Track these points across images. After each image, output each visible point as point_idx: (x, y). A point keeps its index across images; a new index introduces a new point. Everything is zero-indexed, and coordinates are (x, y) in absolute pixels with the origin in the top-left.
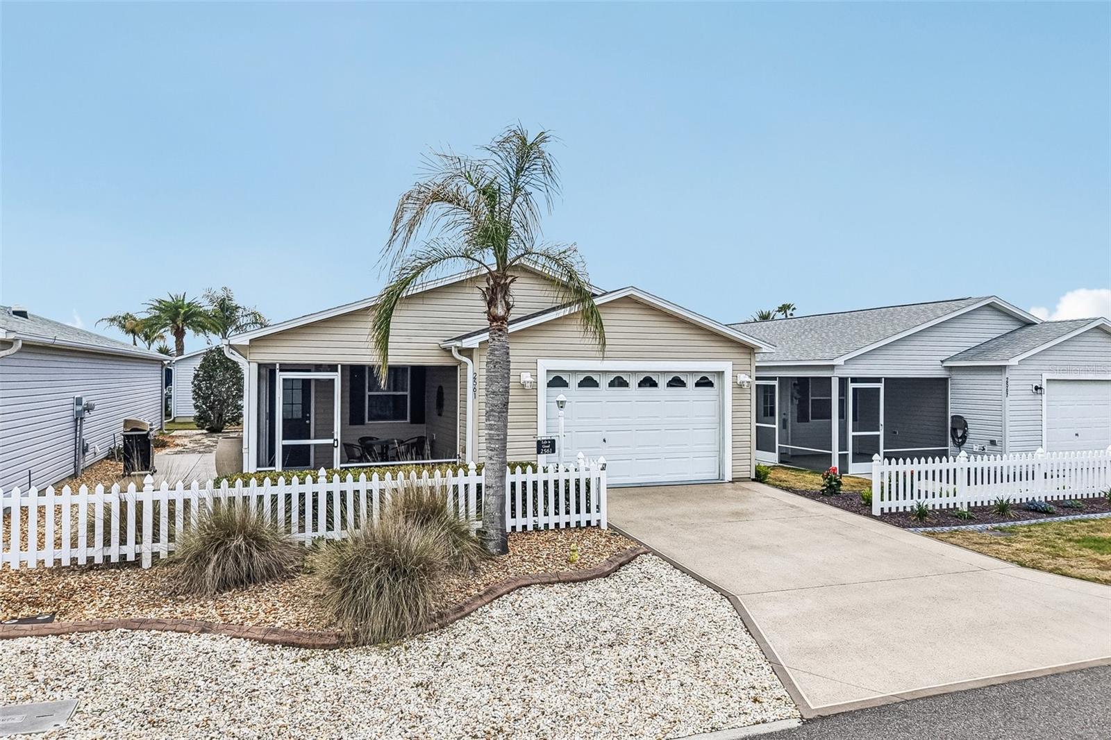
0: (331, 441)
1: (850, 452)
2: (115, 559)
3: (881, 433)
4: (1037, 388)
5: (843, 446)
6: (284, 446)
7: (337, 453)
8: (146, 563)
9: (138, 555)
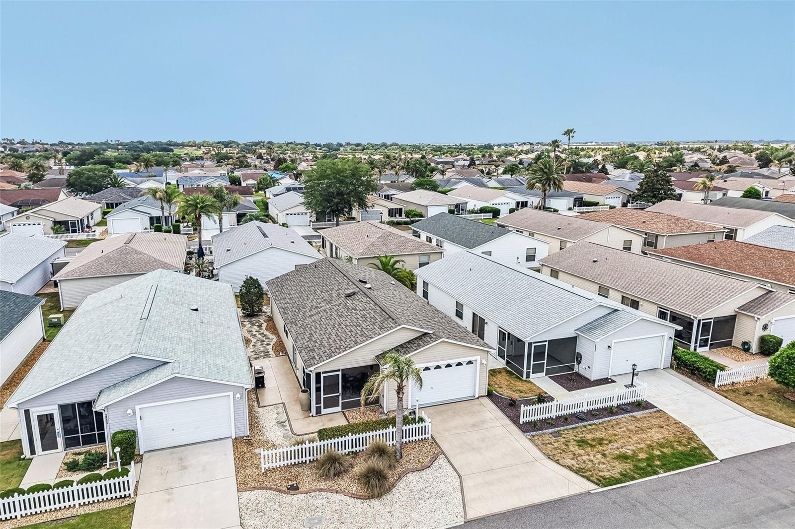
0: (338, 394)
1: (531, 371)
2: (300, 462)
3: (545, 361)
4: (609, 347)
5: (528, 368)
6: (324, 398)
7: (340, 397)
8: (308, 462)
9: (306, 461)
